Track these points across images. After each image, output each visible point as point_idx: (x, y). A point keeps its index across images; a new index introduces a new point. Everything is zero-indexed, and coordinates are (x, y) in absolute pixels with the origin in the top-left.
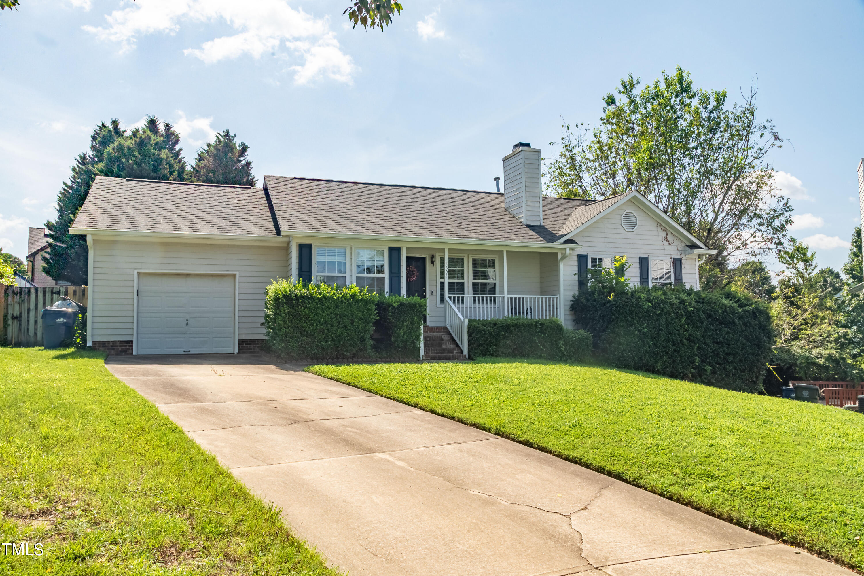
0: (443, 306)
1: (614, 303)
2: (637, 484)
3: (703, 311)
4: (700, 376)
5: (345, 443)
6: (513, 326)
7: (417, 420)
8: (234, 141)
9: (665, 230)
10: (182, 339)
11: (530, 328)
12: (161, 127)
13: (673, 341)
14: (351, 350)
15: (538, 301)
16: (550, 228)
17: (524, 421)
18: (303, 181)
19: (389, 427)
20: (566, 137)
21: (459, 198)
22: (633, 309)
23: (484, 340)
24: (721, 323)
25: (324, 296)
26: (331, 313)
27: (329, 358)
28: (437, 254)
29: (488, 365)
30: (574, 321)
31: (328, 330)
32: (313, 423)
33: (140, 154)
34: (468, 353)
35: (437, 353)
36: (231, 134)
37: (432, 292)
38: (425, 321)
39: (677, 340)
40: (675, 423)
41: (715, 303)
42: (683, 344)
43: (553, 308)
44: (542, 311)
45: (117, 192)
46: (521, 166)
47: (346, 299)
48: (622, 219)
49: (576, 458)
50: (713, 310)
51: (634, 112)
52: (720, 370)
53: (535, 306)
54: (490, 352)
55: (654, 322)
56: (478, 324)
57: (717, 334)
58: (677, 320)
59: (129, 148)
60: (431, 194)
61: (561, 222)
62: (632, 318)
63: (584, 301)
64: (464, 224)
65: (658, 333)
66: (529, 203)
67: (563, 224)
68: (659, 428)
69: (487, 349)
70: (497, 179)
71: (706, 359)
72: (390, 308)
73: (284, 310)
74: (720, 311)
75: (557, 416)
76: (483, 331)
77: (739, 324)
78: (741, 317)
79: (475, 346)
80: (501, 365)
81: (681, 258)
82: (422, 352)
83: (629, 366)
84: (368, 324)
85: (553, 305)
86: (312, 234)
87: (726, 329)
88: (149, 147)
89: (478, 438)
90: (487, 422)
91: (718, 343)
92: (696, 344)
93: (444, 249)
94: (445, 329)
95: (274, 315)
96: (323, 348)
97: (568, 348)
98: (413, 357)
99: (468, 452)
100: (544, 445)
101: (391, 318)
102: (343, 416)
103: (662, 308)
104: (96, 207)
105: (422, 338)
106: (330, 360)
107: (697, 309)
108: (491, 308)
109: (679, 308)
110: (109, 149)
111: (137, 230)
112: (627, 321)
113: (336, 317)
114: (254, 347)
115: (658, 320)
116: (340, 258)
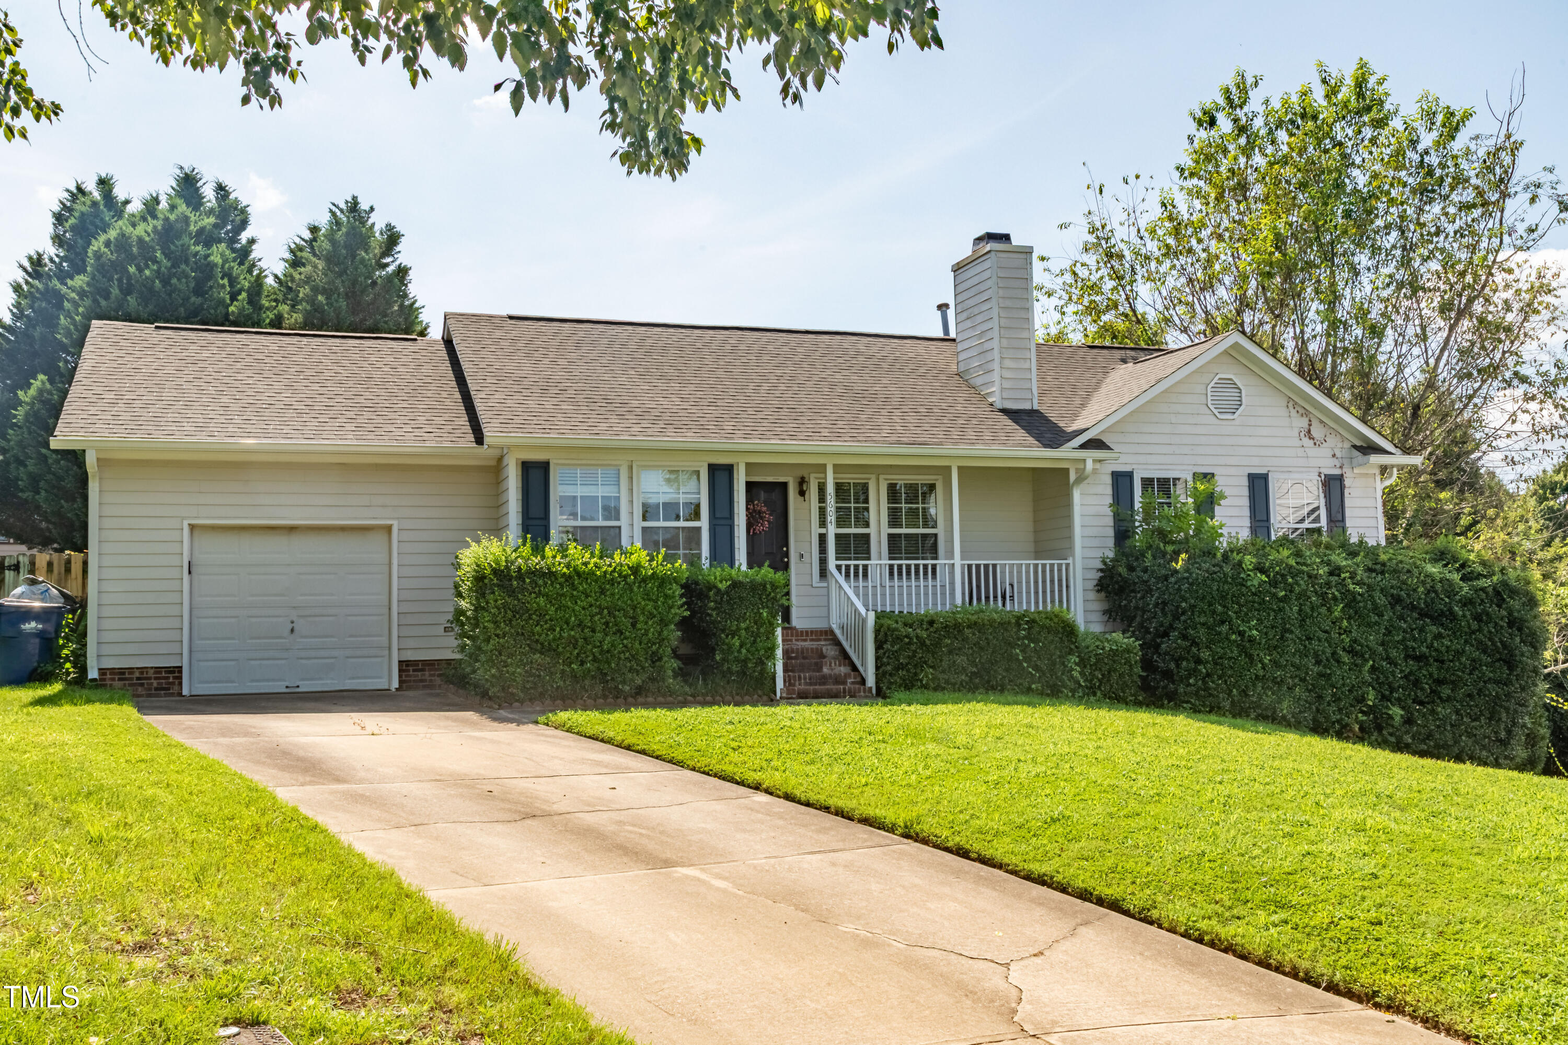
0: (825, 585)
1: (1186, 575)
3: (1382, 590)
4: (1379, 728)
6: (969, 627)
7: (758, 812)
8: (370, 222)
9: (1306, 413)
10: (283, 662)
11: (1006, 630)
12: (209, 192)
13: (1316, 655)
14: (632, 680)
15: (1028, 572)
16: (1053, 416)
17: (961, 812)
18: (526, 323)
19: (703, 825)
20: (1094, 208)
21: (858, 353)
22: (1226, 587)
23: (909, 657)
24: (1423, 615)
25: (575, 570)
26: (591, 606)
27: (589, 697)
28: (812, 476)
29: (912, 708)
30: (1105, 612)
31: (585, 639)
32: (561, 817)
33: (166, 255)
34: (877, 683)
35: (811, 684)
36: (364, 206)
37: (802, 556)
38: (787, 618)
39: (1324, 652)
40: (1254, 815)
41: (1409, 571)
42: (1338, 662)
43: (1060, 585)
44: (1036, 593)
46: (989, 283)
47: (620, 575)
48: (1209, 394)
49: (1045, 875)
50: (1404, 587)
51: (1247, 152)
52: (1424, 715)
53: (1020, 582)
54: (921, 681)
55: (1272, 614)
56: (897, 622)
57: (1415, 640)
58: (1323, 610)
59: (140, 240)
60: (799, 345)
61: (1078, 401)
62: (1224, 607)
63: (1122, 570)
64: (869, 411)
65: (1282, 638)
66: (1008, 363)
67: (1083, 406)
68: (1218, 824)
69: (916, 674)
70: (943, 307)
71: (1391, 693)
72: (711, 593)
73: (496, 601)
74: (1421, 589)
75: (1025, 803)
76: (906, 636)
77: (1464, 616)
78: (1467, 603)
79: (889, 668)
80: (941, 708)
81: (1342, 475)
82: (780, 684)
83: (1219, 708)
84: (666, 625)
85: (1060, 580)
86: (550, 441)
87: (1434, 628)
88: (186, 239)
89: (869, 844)
90: (889, 815)
91: (1418, 659)
92: (1367, 661)
93: (825, 465)
94: (828, 634)
95: (476, 610)
96: (574, 677)
97: (1087, 671)
98: (760, 692)
99: (846, 866)
100: (988, 853)
101: (714, 613)
102: (618, 807)
103: (1290, 585)
104: (99, 390)
105: (779, 653)
106: (589, 702)
107: (1369, 586)
108: (926, 587)
109: (1328, 584)
110: (97, 245)
111: (188, 439)
112: (1214, 612)
113: (601, 613)
114: (431, 675)
115: (1280, 610)
116: (607, 488)
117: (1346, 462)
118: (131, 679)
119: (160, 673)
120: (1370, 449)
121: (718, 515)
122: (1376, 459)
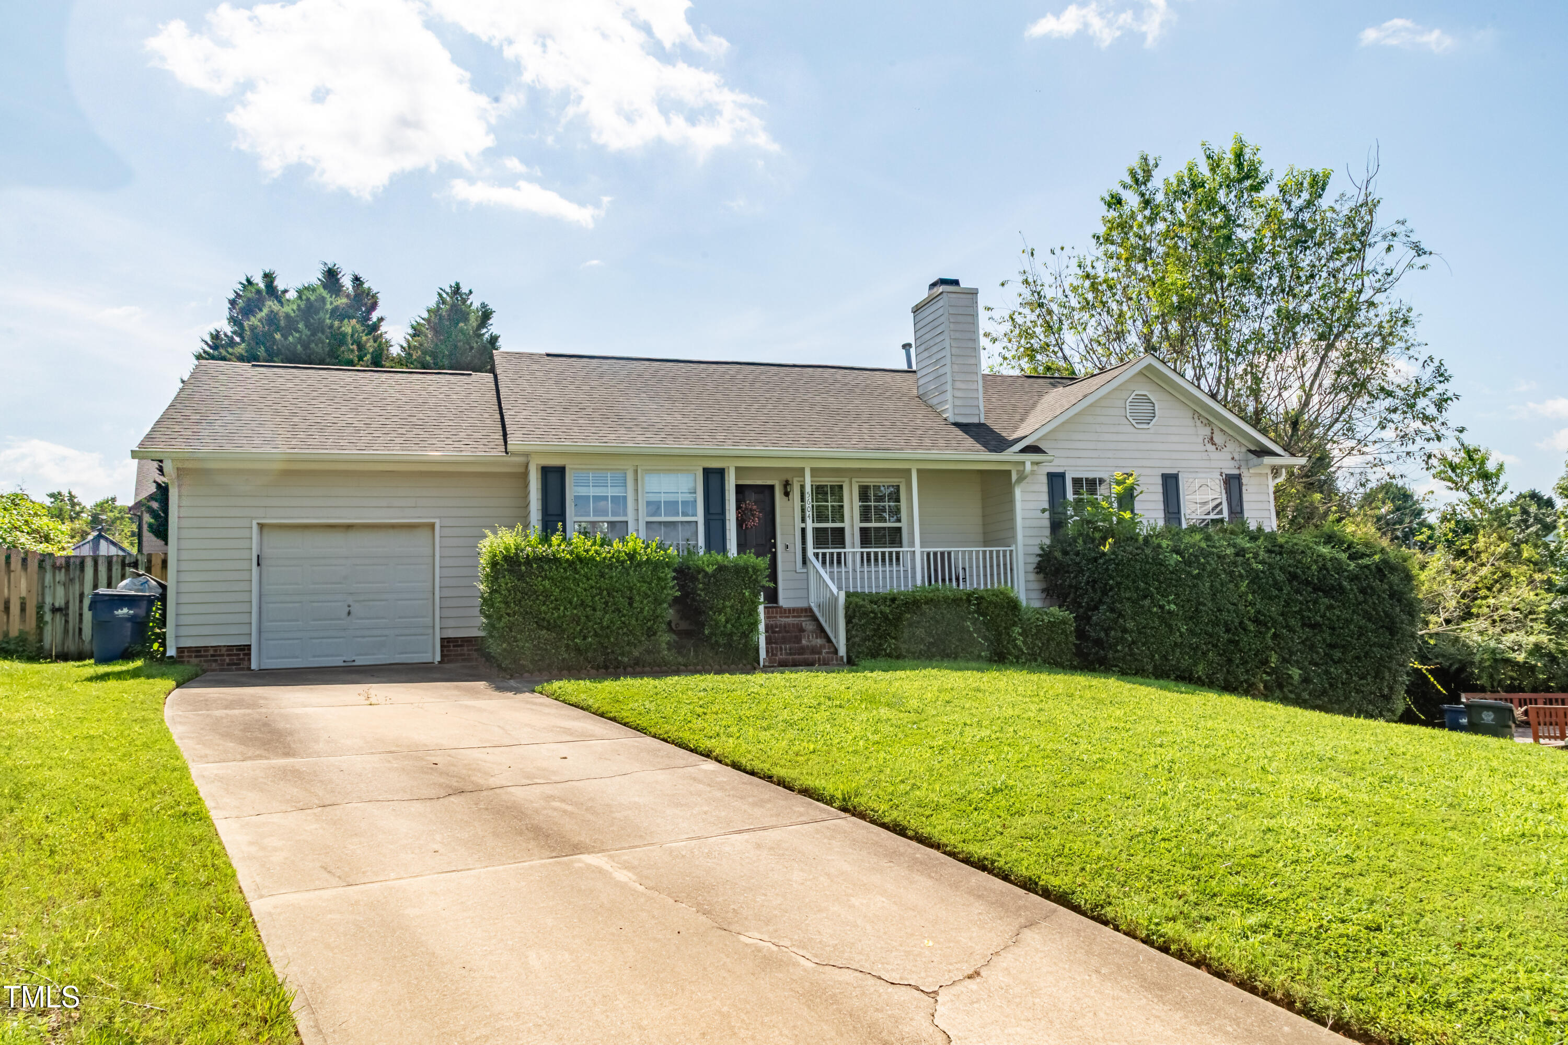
0: (805, 570)
1: (1113, 557)
2: (1099, 915)
3: (1281, 568)
4: (1281, 687)
5: (531, 835)
6: (926, 603)
7: (700, 782)
8: (469, 302)
9: (1210, 423)
10: (341, 640)
11: (958, 605)
12: (347, 283)
13: (1226, 624)
14: (630, 653)
15: (977, 559)
16: (996, 428)
17: (902, 782)
18: (560, 359)
19: (637, 799)
20: (1028, 269)
21: (836, 381)
22: (1148, 567)
23: (874, 630)
24: (1316, 589)
25: (577, 556)
26: (592, 587)
27: (592, 668)
28: (795, 480)
29: (875, 674)
30: (1043, 591)
31: (587, 617)
32: (491, 792)
34: (847, 652)
35: (791, 654)
36: (464, 290)
37: (787, 547)
38: (772, 596)
39: (1233, 622)
40: (1201, 783)
41: (1303, 552)
42: (1245, 630)
43: (1005, 569)
44: (985, 576)
45: (231, 385)
46: (942, 319)
47: (618, 561)
48: (1128, 408)
49: (985, 858)
50: (1300, 565)
51: (1151, 220)
52: (1319, 675)
53: (971, 567)
54: (885, 650)
55: (1188, 589)
56: (864, 600)
57: (1310, 610)
58: (1231, 586)
60: (787, 375)
61: (1018, 417)
62: (1146, 583)
63: (1058, 554)
64: (841, 425)
65: (1196, 610)
66: (959, 385)
67: (1022, 420)
68: (1166, 793)
69: (880, 645)
70: (906, 346)
71: (1291, 656)
72: (700, 576)
73: (507, 584)
74: (1314, 567)
75: (968, 770)
76: (872, 612)
77: (1352, 590)
78: (1354, 578)
79: (857, 639)
80: (900, 674)
81: (1240, 475)
82: (763, 654)
83: (1143, 670)
84: (660, 604)
85: (1005, 565)
86: (563, 448)
87: (1326, 600)
89: (804, 819)
90: (828, 786)
91: (1313, 626)
92: (1269, 629)
93: (803, 469)
94: (808, 612)
95: (490, 593)
96: (578, 650)
97: (1029, 640)
99: (771, 848)
100: (926, 831)
101: (702, 593)
102: (557, 779)
103: (1203, 564)
104: (187, 413)
105: (762, 627)
106: (593, 672)
107: (1270, 565)
108: (891, 571)
109: (1235, 564)
110: (254, 321)
111: (254, 450)
112: (1137, 588)
113: (600, 594)
114: (469, 650)
115: (1195, 586)
116: (617, 489)
117: (1243, 463)
118: (207, 656)
119: (232, 650)
120: (1263, 452)
121: (711, 511)
122: (1268, 460)
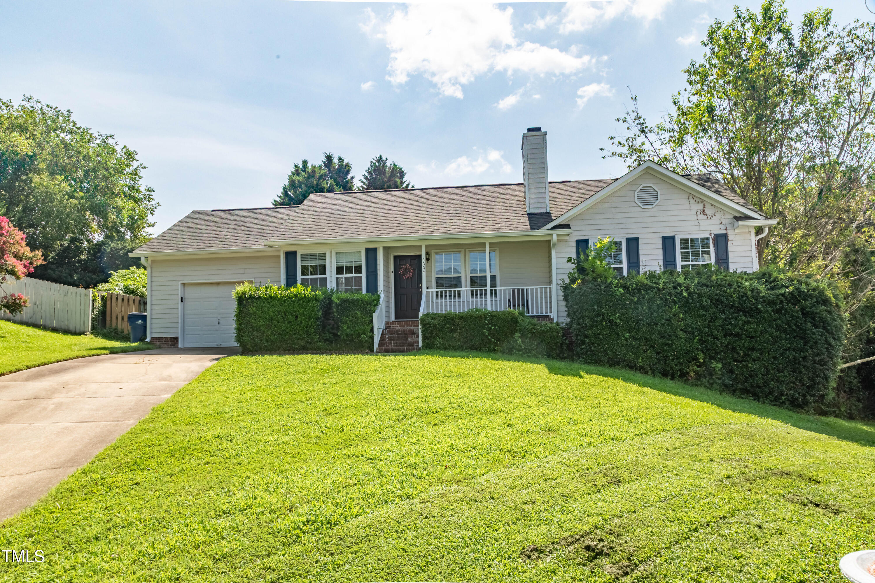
3: (708, 297)
9: (702, 201)
10: (216, 335)
12: (336, 162)
21: (482, 194)
22: (601, 296)
24: (737, 310)
28: (432, 251)
35: (396, 346)
39: (666, 332)
42: (677, 337)
45: (195, 221)
46: (525, 153)
47: (289, 298)
48: (636, 196)
50: (725, 294)
52: (740, 368)
55: (630, 311)
57: (731, 325)
58: (666, 308)
62: (600, 307)
65: (637, 324)
69: (434, 342)
71: (715, 355)
74: (737, 295)
77: (767, 311)
81: (726, 234)
82: (376, 346)
87: (745, 318)
91: (733, 335)
92: (696, 336)
93: (421, 246)
98: (360, 348)
107: (699, 294)
109: (670, 294)
111: (175, 251)
112: (594, 310)
113: (281, 314)
115: (636, 308)
117: (729, 226)
118: (162, 342)
119: (172, 339)
120: (742, 217)
121: (370, 270)
122: (748, 223)
